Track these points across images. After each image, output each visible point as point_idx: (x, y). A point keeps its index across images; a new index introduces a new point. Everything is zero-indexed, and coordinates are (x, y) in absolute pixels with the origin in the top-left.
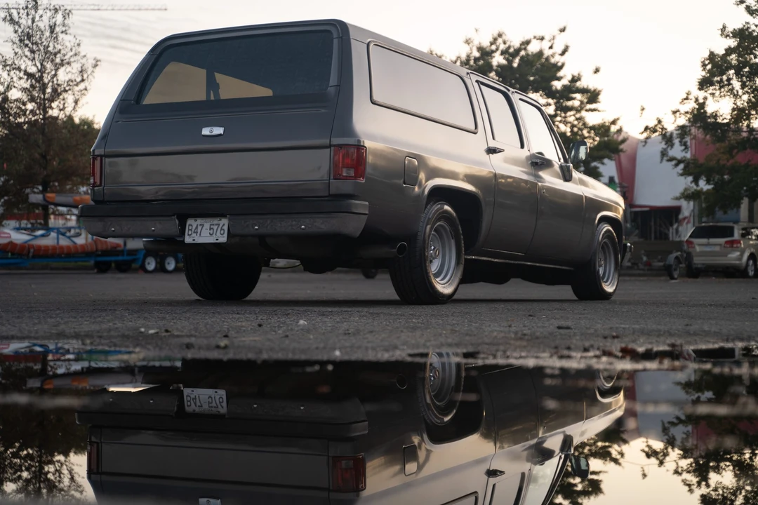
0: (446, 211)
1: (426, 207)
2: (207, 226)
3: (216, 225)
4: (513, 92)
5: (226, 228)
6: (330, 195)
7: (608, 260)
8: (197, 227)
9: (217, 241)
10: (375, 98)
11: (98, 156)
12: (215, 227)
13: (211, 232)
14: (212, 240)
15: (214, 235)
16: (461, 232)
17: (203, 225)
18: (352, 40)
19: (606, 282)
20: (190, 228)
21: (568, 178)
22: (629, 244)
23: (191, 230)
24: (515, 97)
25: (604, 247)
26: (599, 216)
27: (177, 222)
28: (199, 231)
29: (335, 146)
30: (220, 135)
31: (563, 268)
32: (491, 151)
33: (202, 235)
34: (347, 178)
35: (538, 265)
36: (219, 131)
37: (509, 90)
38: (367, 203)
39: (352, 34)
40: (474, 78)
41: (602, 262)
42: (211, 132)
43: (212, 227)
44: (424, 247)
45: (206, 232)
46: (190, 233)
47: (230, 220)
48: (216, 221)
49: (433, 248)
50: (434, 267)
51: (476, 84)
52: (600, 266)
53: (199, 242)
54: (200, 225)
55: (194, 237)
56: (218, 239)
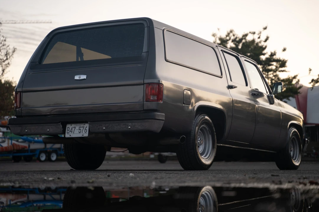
0: (206, 119)
1: (195, 117)
2: (77, 128)
3: (82, 127)
4: (241, 56)
5: (88, 129)
6: (144, 110)
7: (295, 148)
8: (72, 129)
9: (83, 136)
10: (168, 58)
11: (18, 92)
12: (82, 129)
13: (80, 131)
14: (80, 135)
15: (81, 133)
16: (215, 131)
18: (155, 29)
19: (295, 160)
20: (68, 129)
21: (272, 102)
22: (306, 139)
23: (69, 130)
24: (242, 59)
25: (293, 140)
26: (289, 123)
27: (61, 126)
28: (73, 131)
29: (146, 83)
30: (84, 79)
31: (271, 151)
32: (230, 87)
33: (74, 133)
34: (153, 101)
35: (257, 149)
36: (84, 77)
37: (239, 55)
38: (164, 114)
39: (155, 25)
40: (220, 49)
41: (292, 149)
42: (80, 77)
43: (80, 128)
44: (195, 139)
45: (77, 131)
46: (68, 132)
47: (90, 124)
48: (82, 125)
49: (199, 139)
50: (200, 150)
51: (221, 52)
52: (291, 151)
53: (73, 137)
54: (74, 127)
55: (70, 134)
56: (83, 135)
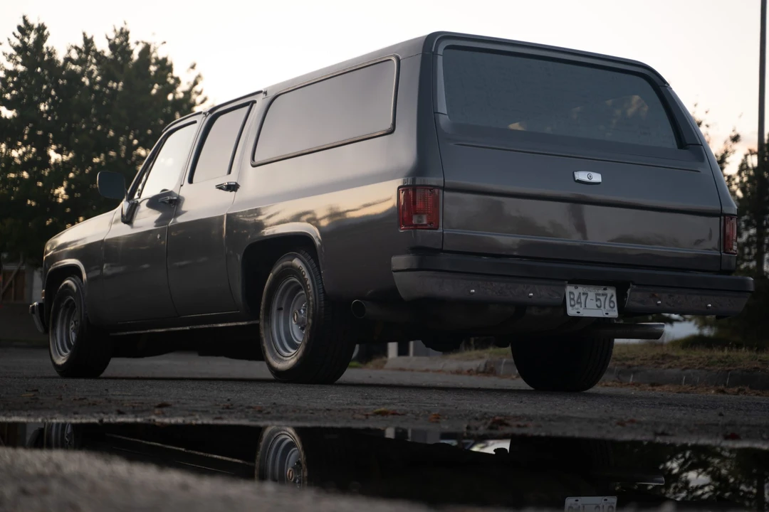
2: (592, 295)
3: (603, 295)
5: (615, 301)
8: (579, 297)
9: (607, 316)
12: (602, 298)
13: (598, 303)
14: (600, 314)
15: (602, 308)
17: (587, 294)
20: (572, 296)
23: (573, 299)
28: (583, 301)
30: (598, 183)
33: (587, 307)
36: (597, 178)
42: (589, 178)
43: (598, 297)
45: (591, 303)
46: (573, 303)
47: (617, 290)
48: (602, 290)
53: (585, 315)
54: (584, 294)
55: (577, 309)
56: (607, 314)
